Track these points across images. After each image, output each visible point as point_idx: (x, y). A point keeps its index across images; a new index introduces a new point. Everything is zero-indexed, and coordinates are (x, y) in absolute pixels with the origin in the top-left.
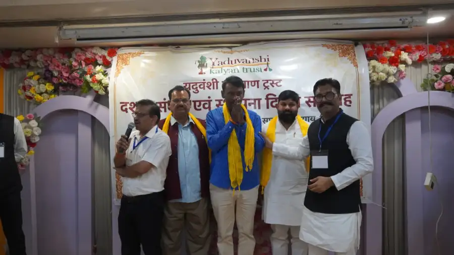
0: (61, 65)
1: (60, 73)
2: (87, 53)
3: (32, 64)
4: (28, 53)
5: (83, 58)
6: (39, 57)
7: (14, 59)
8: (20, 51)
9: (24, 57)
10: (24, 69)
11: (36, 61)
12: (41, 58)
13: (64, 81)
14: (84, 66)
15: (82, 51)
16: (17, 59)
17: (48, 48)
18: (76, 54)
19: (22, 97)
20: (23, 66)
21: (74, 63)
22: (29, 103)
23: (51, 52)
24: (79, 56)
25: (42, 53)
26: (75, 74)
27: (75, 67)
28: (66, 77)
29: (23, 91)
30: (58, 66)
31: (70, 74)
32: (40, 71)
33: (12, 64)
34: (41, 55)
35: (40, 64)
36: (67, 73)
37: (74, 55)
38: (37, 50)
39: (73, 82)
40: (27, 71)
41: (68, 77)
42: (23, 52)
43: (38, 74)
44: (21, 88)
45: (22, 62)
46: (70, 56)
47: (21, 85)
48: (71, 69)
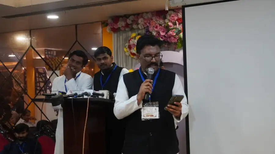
0: (158, 25)
1: (158, 33)
2: (179, 14)
3: (135, 26)
4: (132, 18)
5: (176, 18)
6: (140, 21)
7: (121, 24)
8: (126, 16)
9: (129, 21)
10: (128, 31)
11: (138, 24)
12: (142, 21)
13: (161, 39)
14: (178, 25)
15: (175, 13)
16: (123, 24)
17: (147, 13)
18: (170, 15)
19: (127, 54)
20: (127, 29)
21: (170, 24)
22: (132, 58)
23: (149, 16)
24: (173, 17)
25: (142, 17)
26: (170, 33)
27: (171, 26)
28: (163, 36)
29: (128, 50)
30: (157, 27)
31: (166, 33)
32: (140, 32)
33: (120, 28)
34: (142, 19)
35: (141, 26)
36: (163, 32)
37: (168, 17)
38: (138, 15)
39: (168, 40)
40: (130, 33)
41: (164, 36)
42: (128, 18)
43: (139, 34)
44: (127, 47)
45: (127, 25)
46: (165, 18)
47: (127, 44)
48: (167, 28)
